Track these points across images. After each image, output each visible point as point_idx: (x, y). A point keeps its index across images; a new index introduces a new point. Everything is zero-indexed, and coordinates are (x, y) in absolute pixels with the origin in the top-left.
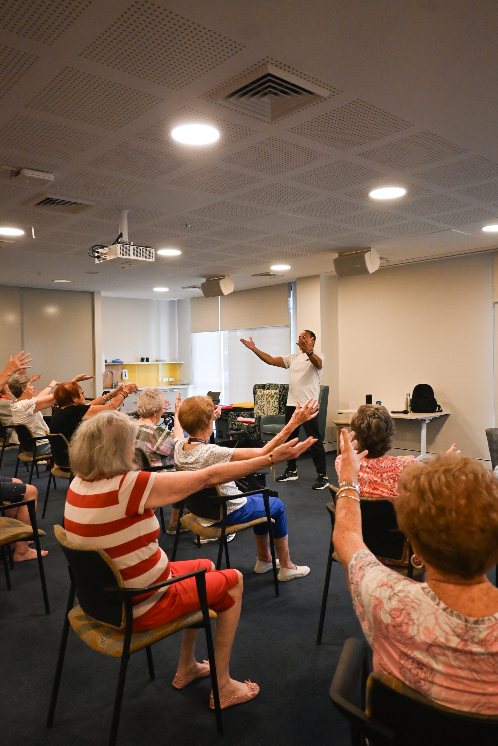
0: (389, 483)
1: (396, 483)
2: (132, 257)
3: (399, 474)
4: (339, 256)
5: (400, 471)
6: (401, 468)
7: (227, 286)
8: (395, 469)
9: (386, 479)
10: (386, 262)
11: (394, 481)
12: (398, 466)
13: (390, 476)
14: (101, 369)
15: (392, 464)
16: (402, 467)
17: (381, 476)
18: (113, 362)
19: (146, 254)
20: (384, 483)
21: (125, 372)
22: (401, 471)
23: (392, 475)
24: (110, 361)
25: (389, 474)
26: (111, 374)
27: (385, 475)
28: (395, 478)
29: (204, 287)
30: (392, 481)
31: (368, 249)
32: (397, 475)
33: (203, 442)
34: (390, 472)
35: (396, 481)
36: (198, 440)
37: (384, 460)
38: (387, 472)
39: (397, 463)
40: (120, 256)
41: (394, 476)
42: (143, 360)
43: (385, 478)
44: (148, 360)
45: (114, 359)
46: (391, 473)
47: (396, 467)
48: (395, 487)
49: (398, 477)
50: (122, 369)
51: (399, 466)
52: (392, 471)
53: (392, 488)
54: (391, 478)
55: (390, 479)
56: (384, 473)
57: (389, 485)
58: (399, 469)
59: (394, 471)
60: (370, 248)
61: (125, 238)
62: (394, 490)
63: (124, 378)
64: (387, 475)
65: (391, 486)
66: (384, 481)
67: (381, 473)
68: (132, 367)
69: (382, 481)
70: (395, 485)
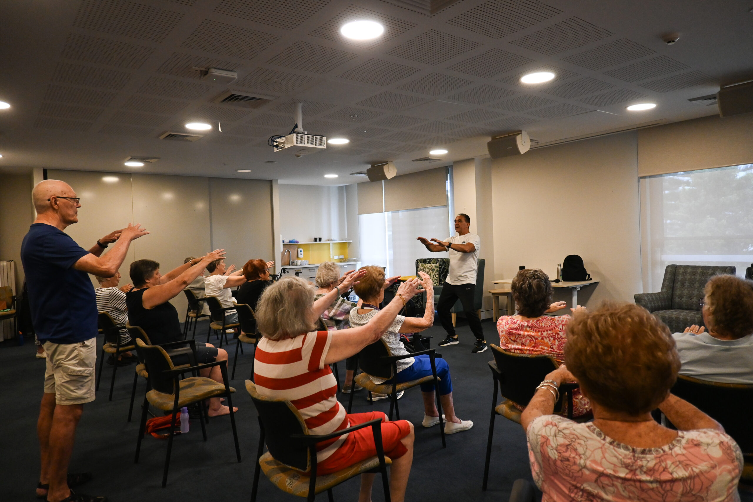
0: (550, 340)
1: (556, 340)
2: (306, 145)
3: (558, 332)
4: (492, 139)
5: (559, 330)
6: (561, 327)
7: (390, 171)
8: (554, 328)
9: (547, 337)
10: (536, 144)
11: (554, 339)
12: (557, 325)
13: (550, 334)
14: (279, 249)
15: (552, 323)
16: (561, 325)
17: (542, 334)
18: (290, 242)
19: (319, 142)
20: (545, 341)
21: (301, 251)
22: (561, 329)
23: (552, 333)
24: (287, 241)
25: (549, 332)
26: (288, 253)
27: (545, 334)
28: (555, 336)
29: (369, 173)
30: (552, 339)
31: (519, 132)
32: (557, 333)
33: (375, 308)
34: (550, 330)
35: (556, 339)
36: (370, 306)
37: (544, 320)
38: (547, 331)
39: (556, 322)
40: (295, 144)
41: (554, 334)
42: (316, 240)
43: (544, 336)
44: (320, 239)
45: (291, 239)
46: (551, 332)
47: (556, 326)
48: (555, 345)
49: (557, 335)
50: (298, 248)
51: (558, 325)
52: (552, 329)
53: (552, 345)
54: (552, 336)
55: (550, 337)
56: (544, 332)
57: (550, 343)
58: (558, 328)
59: (554, 330)
60: (521, 131)
61: (300, 128)
62: (554, 347)
63: (300, 256)
64: (547, 334)
65: (551, 343)
66: (545, 338)
67: (541, 332)
68: (306, 246)
69: (542, 339)
70: (555, 342)
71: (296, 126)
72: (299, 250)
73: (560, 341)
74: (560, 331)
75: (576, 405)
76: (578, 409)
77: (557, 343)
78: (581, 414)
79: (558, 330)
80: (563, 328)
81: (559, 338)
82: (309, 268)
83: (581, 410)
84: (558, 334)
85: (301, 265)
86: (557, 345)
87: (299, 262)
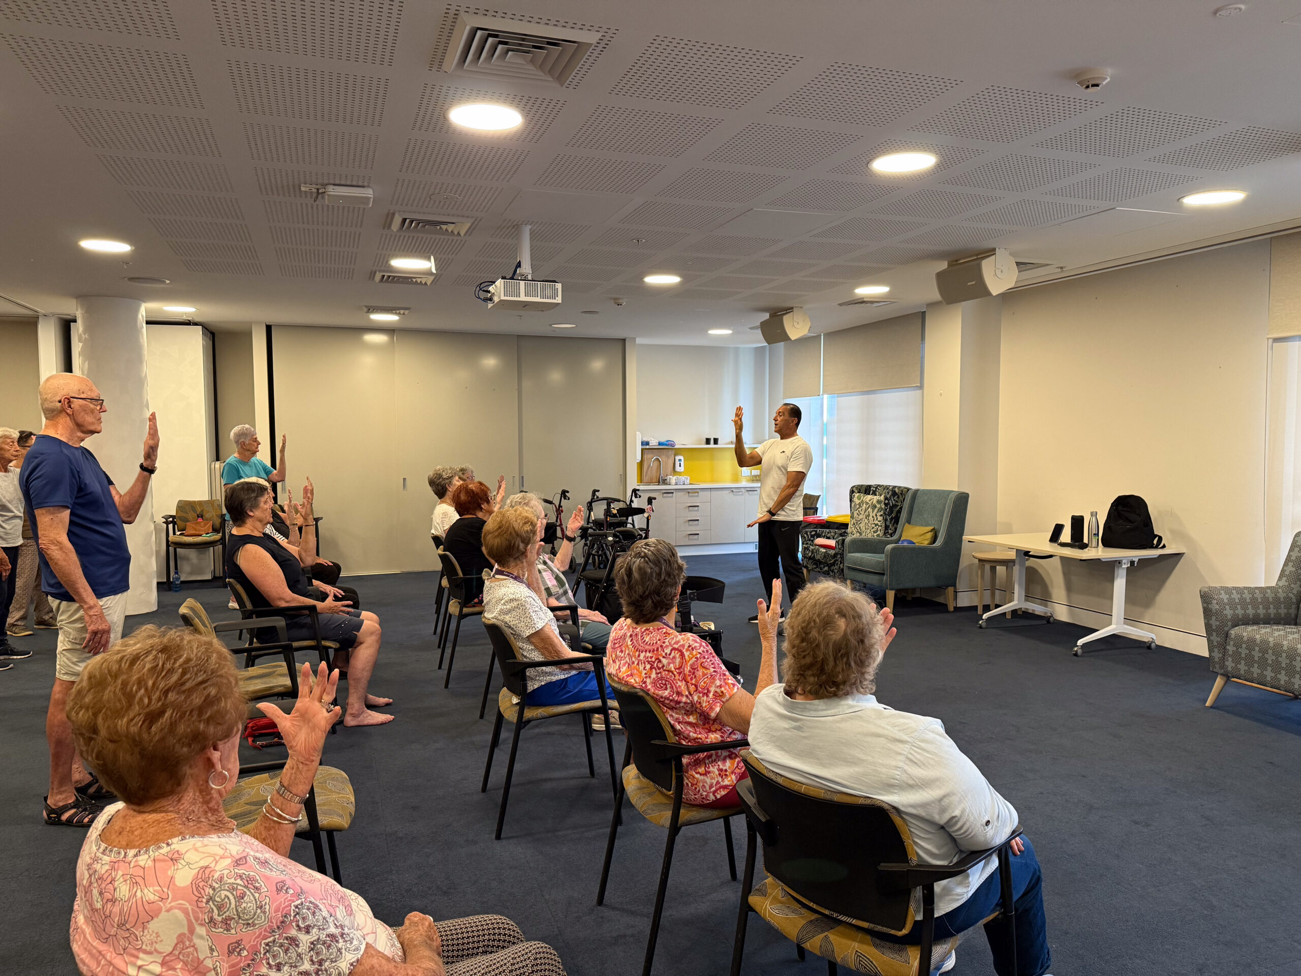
0: (644, 668)
1: (654, 671)
2: (523, 298)
3: (661, 658)
4: (949, 266)
5: (664, 654)
6: (668, 651)
7: (795, 324)
8: (658, 649)
9: (643, 663)
11: (651, 669)
12: (664, 645)
13: (648, 658)
14: (635, 454)
15: (659, 640)
16: (670, 648)
17: (639, 656)
18: (660, 444)
19: (548, 292)
21: (680, 460)
22: (666, 654)
23: (651, 657)
24: (654, 443)
25: (648, 654)
26: (656, 463)
27: (642, 657)
28: (654, 662)
29: (764, 326)
30: (648, 666)
31: (990, 252)
32: (658, 658)
33: (512, 577)
34: (650, 652)
35: (654, 668)
38: (646, 651)
39: (667, 640)
42: (708, 441)
43: (641, 660)
44: (716, 441)
45: (663, 440)
46: (650, 655)
47: (661, 646)
48: (650, 677)
49: (658, 662)
50: (675, 455)
51: (667, 646)
53: (646, 677)
54: (649, 662)
55: (647, 664)
56: (642, 652)
57: (644, 672)
60: (994, 250)
61: (526, 268)
62: (648, 681)
63: (678, 469)
64: (645, 656)
65: (646, 674)
66: (640, 664)
68: (690, 452)
69: (638, 664)
70: (651, 674)
71: (519, 265)
72: (677, 458)
73: (660, 673)
74: (664, 657)
75: (696, 784)
76: (699, 791)
77: (654, 675)
78: (706, 802)
79: (662, 654)
80: (670, 654)
81: (659, 669)
82: (688, 491)
83: (705, 793)
84: (660, 661)
85: (676, 484)
86: (654, 679)
87: (673, 479)
